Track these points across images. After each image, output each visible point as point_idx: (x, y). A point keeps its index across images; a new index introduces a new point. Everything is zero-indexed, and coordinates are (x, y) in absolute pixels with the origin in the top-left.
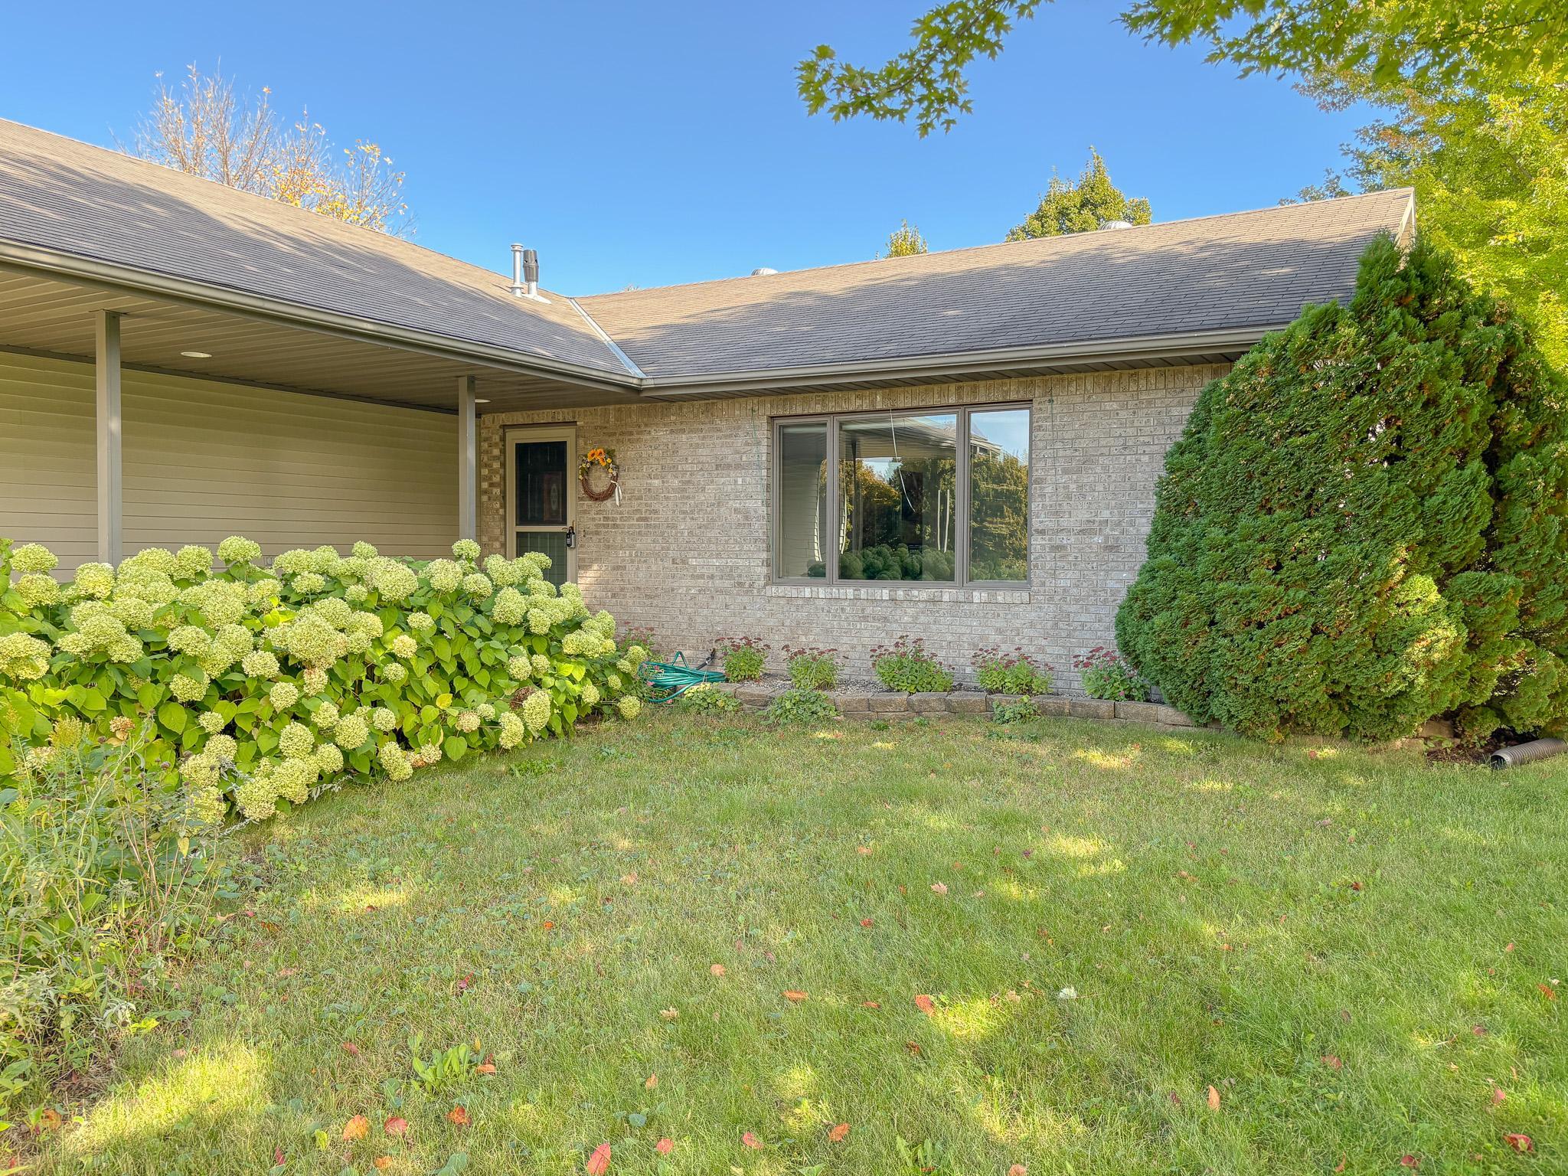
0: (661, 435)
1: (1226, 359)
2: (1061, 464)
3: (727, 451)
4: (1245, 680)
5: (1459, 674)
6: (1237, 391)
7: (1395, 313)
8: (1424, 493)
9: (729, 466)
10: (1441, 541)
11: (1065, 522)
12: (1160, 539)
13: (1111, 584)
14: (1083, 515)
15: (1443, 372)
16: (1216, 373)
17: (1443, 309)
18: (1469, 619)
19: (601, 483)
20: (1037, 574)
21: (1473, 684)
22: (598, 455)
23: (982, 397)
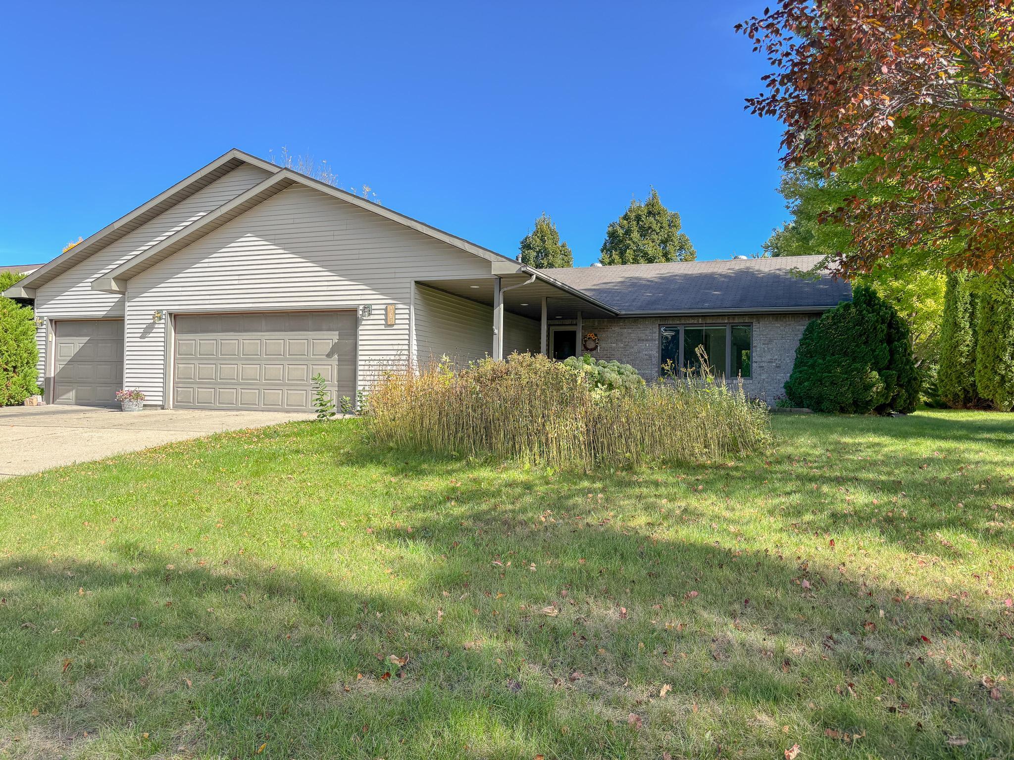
0: (616, 329)
1: (819, 314)
2: (762, 342)
3: (642, 335)
4: (832, 397)
5: (883, 395)
6: (823, 324)
7: (864, 305)
8: (874, 351)
9: (643, 340)
10: (878, 363)
11: (763, 359)
12: (796, 366)
13: (778, 377)
14: (769, 357)
15: (877, 321)
16: (809, 317)
17: (875, 305)
18: (886, 382)
19: (591, 345)
20: (754, 375)
21: (887, 398)
22: (592, 335)
23: (736, 321)
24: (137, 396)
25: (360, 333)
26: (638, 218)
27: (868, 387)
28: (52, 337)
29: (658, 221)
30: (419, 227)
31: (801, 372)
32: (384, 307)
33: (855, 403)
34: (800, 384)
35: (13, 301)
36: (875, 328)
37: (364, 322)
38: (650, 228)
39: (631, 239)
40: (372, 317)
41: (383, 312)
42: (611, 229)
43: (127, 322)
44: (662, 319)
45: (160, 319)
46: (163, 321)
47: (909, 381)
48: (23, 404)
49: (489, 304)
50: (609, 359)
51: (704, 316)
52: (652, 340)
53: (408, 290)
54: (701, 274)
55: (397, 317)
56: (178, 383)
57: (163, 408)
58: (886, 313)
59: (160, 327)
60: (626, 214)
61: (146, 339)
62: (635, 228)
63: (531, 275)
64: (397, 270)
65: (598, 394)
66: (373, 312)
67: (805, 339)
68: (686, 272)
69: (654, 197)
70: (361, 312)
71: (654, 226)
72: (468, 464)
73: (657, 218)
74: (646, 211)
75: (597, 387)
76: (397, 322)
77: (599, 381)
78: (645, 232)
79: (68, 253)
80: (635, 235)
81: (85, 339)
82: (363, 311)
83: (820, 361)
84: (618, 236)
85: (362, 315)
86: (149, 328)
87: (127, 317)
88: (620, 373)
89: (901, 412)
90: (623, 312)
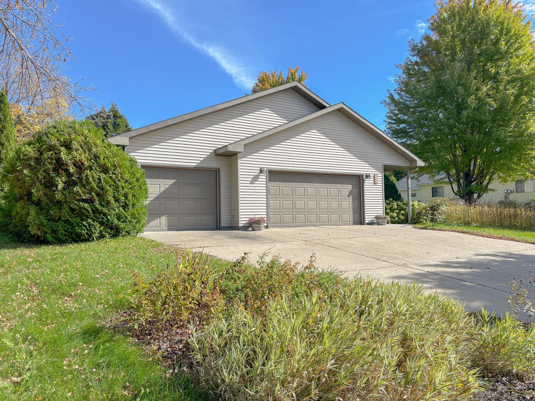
25: (365, 186)
37: (366, 182)
40: (369, 179)
41: (373, 177)
46: (264, 174)
53: (381, 169)
59: (262, 178)
61: (253, 185)
76: (378, 182)
79: (177, 118)
85: (365, 178)
86: (255, 179)
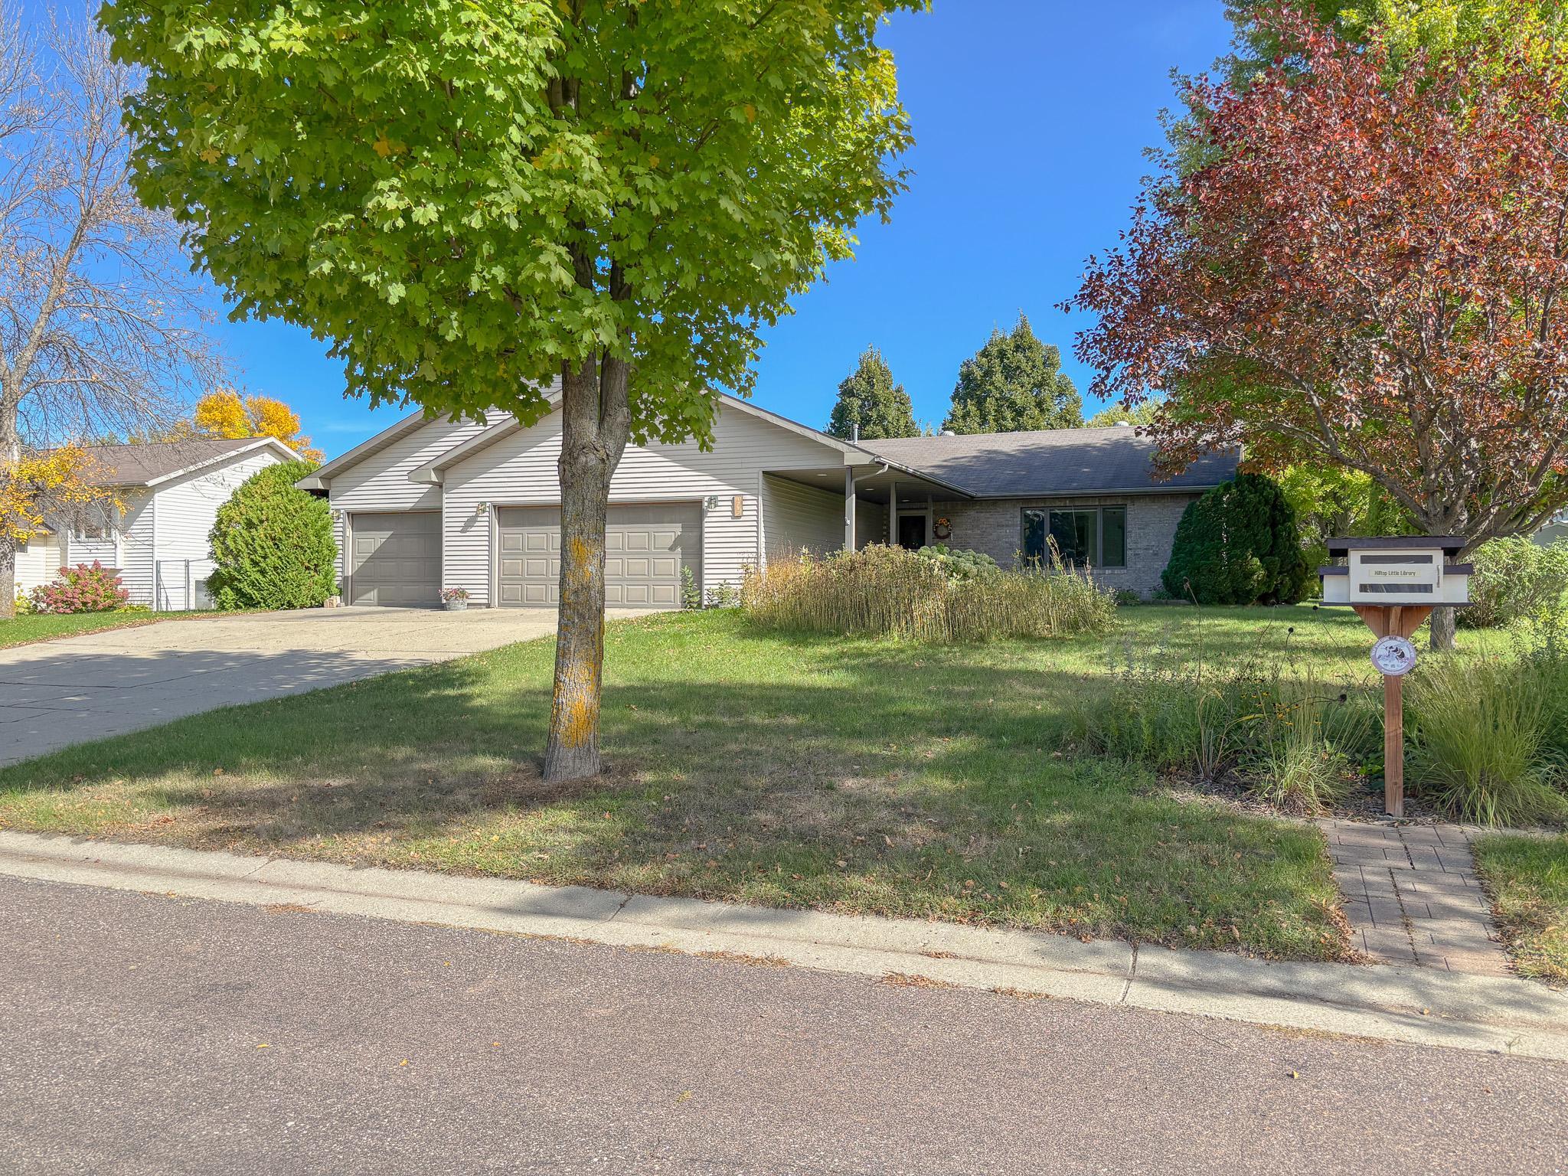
0: (972, 513)
1: (1198, 494)
2: (1137, 526)
3: (1001, 520)
4: (1210, 587)
5: (1265, 584)
6: (1203, 506)
7: (1246, 485)
8: (1256, 535)
9: (1003, 525)
10: (1260, 549)
11: (1139, 546)
12: (1174, 553)
13: (1155, 566)
14: (1145, 544)
15: (1259, 502)
16: (1190, 498)
17: (1259, 484)
18: (1267, 569)
19: (943, 532)
20: (1129, 563)
21: (1269, 586)
22: (943, 521)
23: (1108, 503)
24: (461, 594)
25: (706, 525)
26: (1002, 354)
27: (1248, 575)
28: (349, 532)
29: (1028, 359)
30: (769, 418)
31: (1177, 560)
32: (731, 498)
33: (1235, 592)
34: (1176, 573)
35: (309, 493)
36: (1257, 511)
37: (709, 514)
38: (1018, 367)
39: (992, 383)
40: (717, 509)
41: (730, 503)
42: (964, 369)
43: (445, 515)
44: (1026, 501)
45: (484, 512)
46: (487, 514)
47: (1293, 568)
48: (323, 606)
49: (840, 492)
50: (964, 548)
51: (1072, 498)
52: (1013, 525)
53: (756, 481)
54: (1072, 446)
55: (745, 508)
56: (503, 580)
57: (488, 606)
58: (1269, 493)
59: (483, 520)
60: (986, 349)
61: (468, 534)
62: (998, 368)
63: (884, 465)
64: (743, 460)
65: (953, 584)
66: (720, 504)
67: (1183, 522)
68: (1054, 443)
69: (1024, 325)
70: (706, 504)
71: (1023, 366)
72: (847, 638)
73: (1028, 354)
74: (1012, 345)
75: (952, 576)
76: (745, 513)
77: (952, 569)
78: (1010, 373)
80: (998, 378)
81: (388, 534)
82: (710, 503)
83: (1199, 547)
84: (976, 379)
85: (708, 507)
86: (471, 522)
87: (445, 510)
88: (975, 563)
89: (1287, 602)
90: (980, 495)
